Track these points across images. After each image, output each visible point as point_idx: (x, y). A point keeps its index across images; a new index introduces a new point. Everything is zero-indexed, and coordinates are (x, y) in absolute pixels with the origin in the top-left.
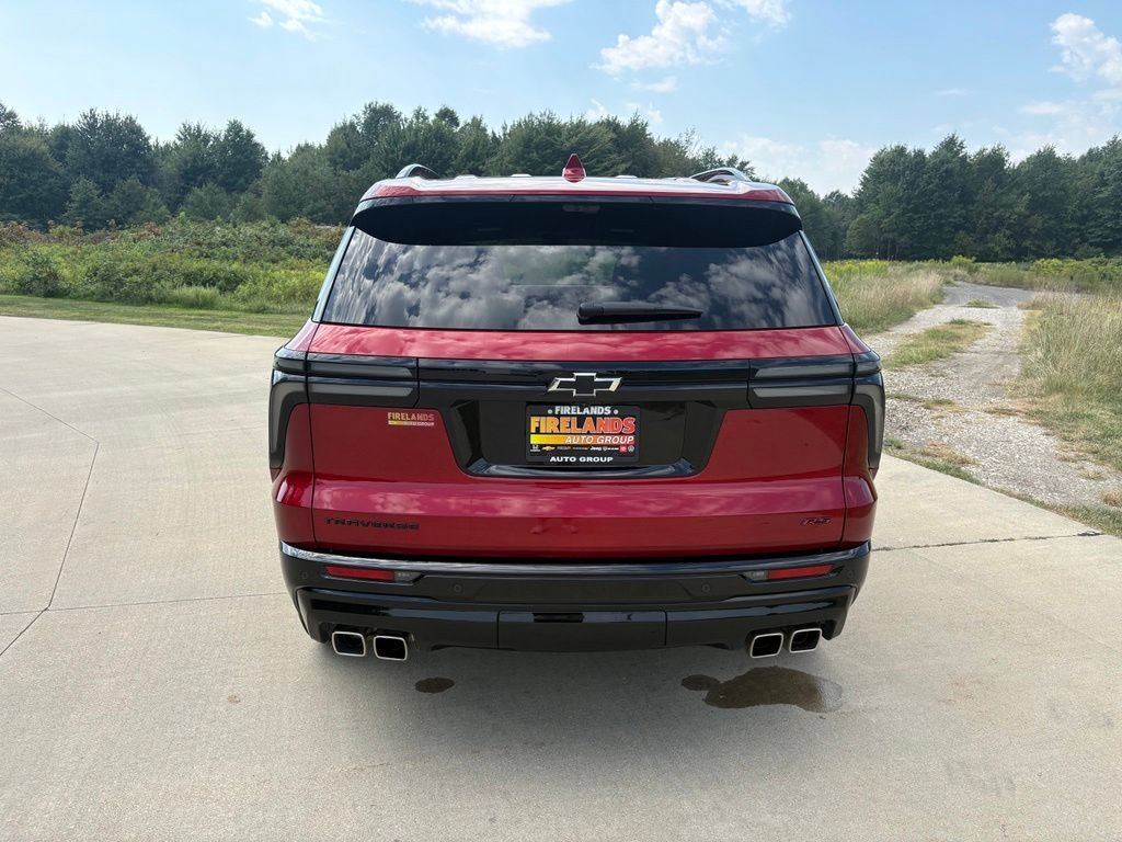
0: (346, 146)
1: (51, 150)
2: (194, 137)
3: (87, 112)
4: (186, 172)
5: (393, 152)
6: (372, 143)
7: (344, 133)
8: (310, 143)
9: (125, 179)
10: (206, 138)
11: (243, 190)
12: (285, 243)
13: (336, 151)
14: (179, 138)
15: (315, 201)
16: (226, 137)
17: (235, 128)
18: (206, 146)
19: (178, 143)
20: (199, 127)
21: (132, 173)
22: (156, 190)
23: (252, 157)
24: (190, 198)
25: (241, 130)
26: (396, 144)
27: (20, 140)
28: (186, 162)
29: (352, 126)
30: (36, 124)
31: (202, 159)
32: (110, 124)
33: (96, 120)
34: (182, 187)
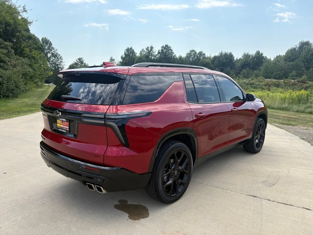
0: (291, 55)
1: (211, 62)
2: (246, 56)
3: (221, 52)
4: (243, 66)
5: (307, 56)
6: (301, 53)
7: (292, 51)
8: (281, 55)
9: (227, 68)
10: (249, 56)
11: (256, 69)
12: (251, 84)
13: (287, 56)
14: (243, 57)
15: (277, 72)
16: (255, 55)
17: (258, 53)
18: (249, 58)
19: (242, 58)
20: (248, 53)
21: (228, 66)
22: (233, 70)
23: (261, 60)
24: (242, 72)
25: (260, 53)
26: (308, 53)
27: (205, 60)
28: (243, 63)
29: (295, 49)
30: (209, 56)
31: (248, 62)
32: (226, 55)
33: (222, 54)
34: (241, 69)
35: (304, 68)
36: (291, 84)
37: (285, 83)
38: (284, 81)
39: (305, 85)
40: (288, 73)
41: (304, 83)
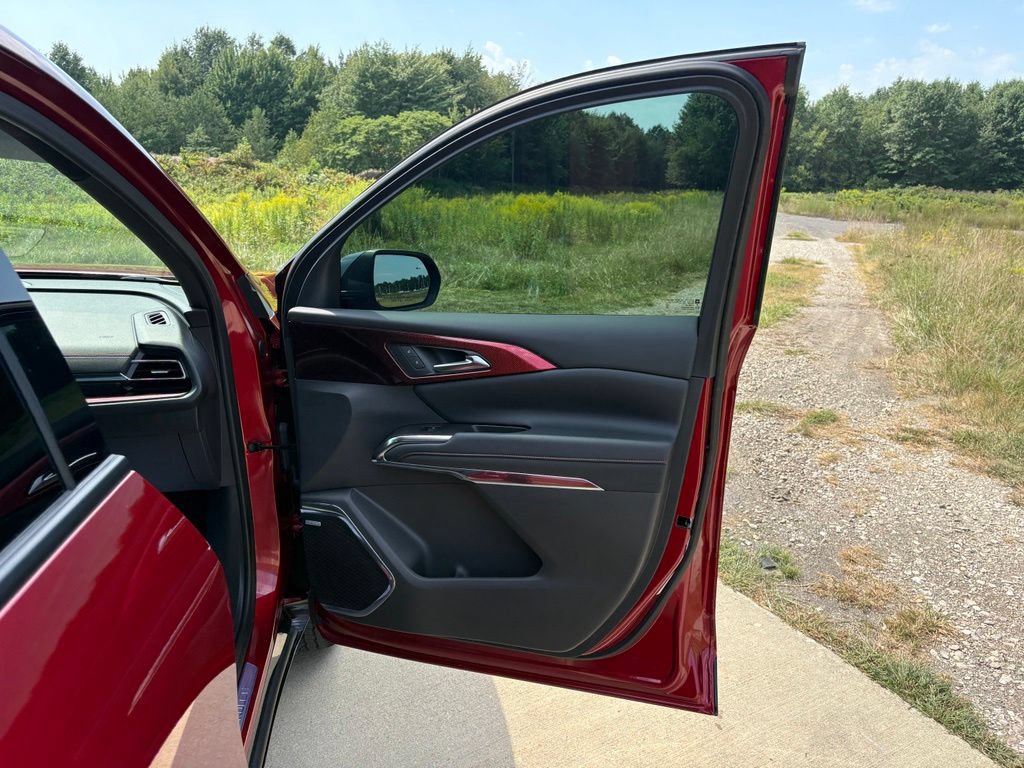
0: (178, 72)
5: (227, 78)
6: (207, 70)
7: (177, 57)
8: (143, 68)
13: (167, 75)
15: (145, 127)
17: (61, 51)
25: (67, 54)
26: (229, 70)
29: (185, 52)
35: (226, 120)
36: (208, 170)
37: (188, 166)
38: (185, 158)
39: (252, 175)
40: (183, 133)
41: (249, 166)
